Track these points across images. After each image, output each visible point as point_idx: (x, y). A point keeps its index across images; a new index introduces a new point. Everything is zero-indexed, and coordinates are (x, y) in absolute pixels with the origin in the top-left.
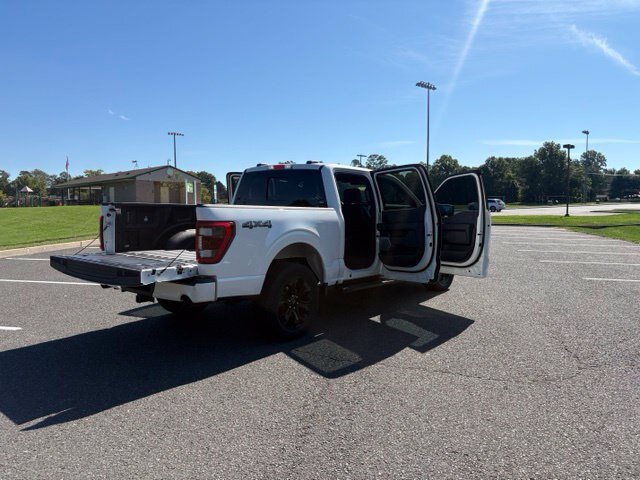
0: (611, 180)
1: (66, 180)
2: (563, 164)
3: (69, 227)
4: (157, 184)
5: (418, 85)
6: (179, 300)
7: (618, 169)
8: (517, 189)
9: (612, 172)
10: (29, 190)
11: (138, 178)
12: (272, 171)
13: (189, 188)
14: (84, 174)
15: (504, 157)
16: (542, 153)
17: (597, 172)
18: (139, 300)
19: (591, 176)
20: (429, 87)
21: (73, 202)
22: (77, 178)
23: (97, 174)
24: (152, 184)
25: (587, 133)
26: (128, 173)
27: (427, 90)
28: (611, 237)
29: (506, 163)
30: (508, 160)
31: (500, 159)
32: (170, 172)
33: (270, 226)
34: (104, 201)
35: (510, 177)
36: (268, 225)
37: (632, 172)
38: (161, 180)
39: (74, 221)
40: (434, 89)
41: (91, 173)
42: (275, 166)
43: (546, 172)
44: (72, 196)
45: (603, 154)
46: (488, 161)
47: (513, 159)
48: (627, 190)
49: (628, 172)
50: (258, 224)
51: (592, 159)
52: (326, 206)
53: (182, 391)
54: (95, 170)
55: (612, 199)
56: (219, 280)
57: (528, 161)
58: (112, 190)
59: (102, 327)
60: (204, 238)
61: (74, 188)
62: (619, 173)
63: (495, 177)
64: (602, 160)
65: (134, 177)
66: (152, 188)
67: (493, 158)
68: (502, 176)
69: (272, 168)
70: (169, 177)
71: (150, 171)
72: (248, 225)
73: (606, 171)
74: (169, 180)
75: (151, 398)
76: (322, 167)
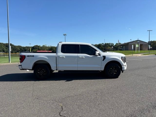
10: (113, 47)
34: (123, 50)
36: (33, 56)
50: (31, 56)
58: (124, 47)
70: (138, 43)
71: (133, 42)
72: (28, 56)
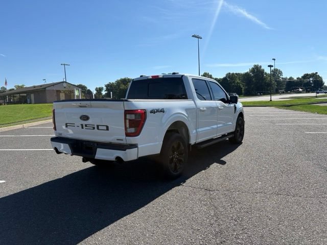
0: (286, 83)
1: (4, 91)
2: (263, 75)
3: (11, 117)
4: (58, 92)
5: (193, 36)
6: (114, 160)
7: (288, 78)
8: (242, 88)
9: (286, 79)
11: (47, 89)
12: (150, 79)
13: (77, 93)
14: (14, 88)
15: (235, 73)
16: (253, 70)
17: (279, 79)
18: (84, 161)
19: (276, 81)
20: (198, 37)
21: (10, 103)
22: (10, 90)
23: (22, 87)
24: (56, 92)
25: (274, 60)
26: (41, 86)
27: (197, 39)
28: (299, 110)
29: (236, 75)
30: (236, 74)
31: (233, 74)
32: (65, 85)
33: (164, 112)
34: (29, 102)
35: (238, 83)
36: (162, 111)
37: (295, 78)
38: (61, 89)
39: (13, 113)
40: (201, 38)
41: (18, 87)
42: (152, 76)
43: (255, 80)
44: (10, 100)
45: (281, 70)
46: (227, 75)
47: (239, 74)
48: (293, 87)
49: (293, 79)
50: (158, 111)
51: (276, 73)
52: (187, 99)
53: (128, 220)
54: (20, 85)
55: (286, 92)
56: (139, 146)
57: (247, 74)
58: (32, 95)
59: (57, 178)
60: (130, 120)
61: (10, 95)
62: (289, 79)
63: (231, 83)
64: (281, 73)
65: (45, 88)
66: (55, 94)
67: (229, 73)
68: (234, 82)
69: (151, 77)
70: (65, 87)
71: (54, 85)
72: (153, 112)
73: (282, 78)
74: (65, 89)
75: (110, 227)
76: (182, 76)
